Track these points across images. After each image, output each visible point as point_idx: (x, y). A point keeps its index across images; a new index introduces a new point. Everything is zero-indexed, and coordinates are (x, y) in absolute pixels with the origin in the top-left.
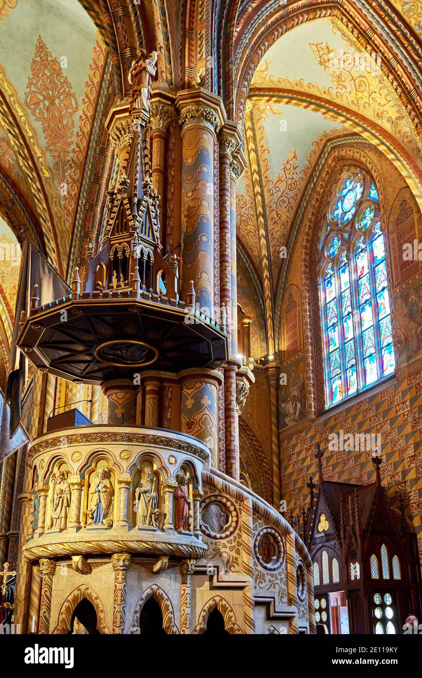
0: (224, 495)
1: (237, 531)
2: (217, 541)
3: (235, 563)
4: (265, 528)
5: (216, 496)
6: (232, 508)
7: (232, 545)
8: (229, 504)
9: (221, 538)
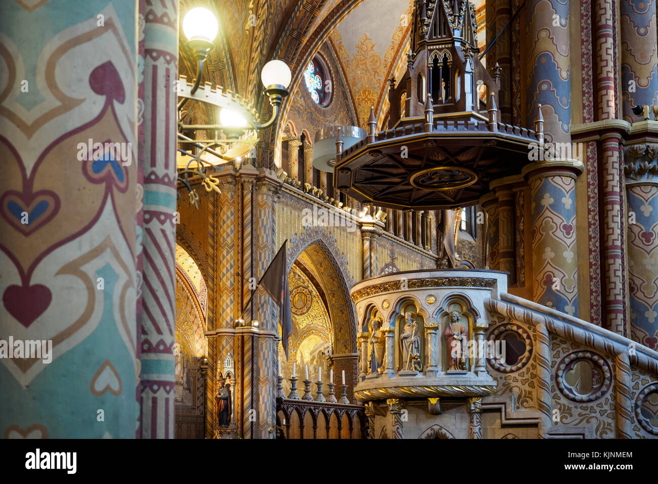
0: (515, 322)
1: (531, 361)
2: (507, 375)
3: (529, 397)
4: (573, 353)
5: (505, 325)
6: (525, 336)
7: (524, 378)
8: (520, 331)
9: (512, 371)
